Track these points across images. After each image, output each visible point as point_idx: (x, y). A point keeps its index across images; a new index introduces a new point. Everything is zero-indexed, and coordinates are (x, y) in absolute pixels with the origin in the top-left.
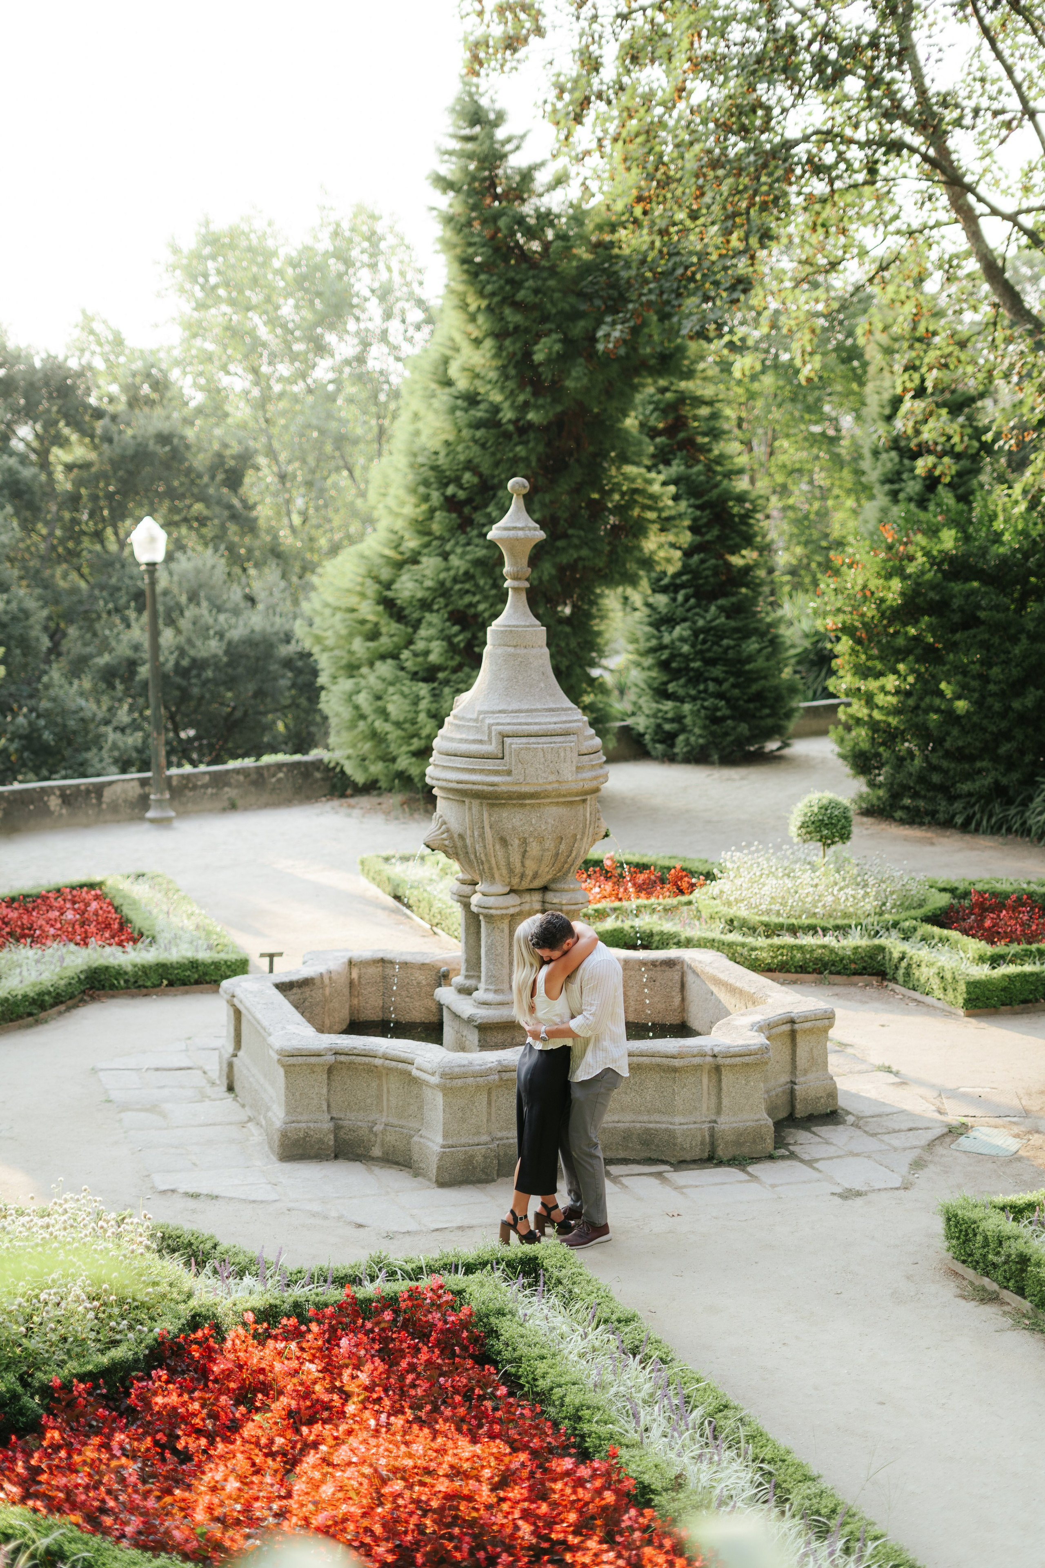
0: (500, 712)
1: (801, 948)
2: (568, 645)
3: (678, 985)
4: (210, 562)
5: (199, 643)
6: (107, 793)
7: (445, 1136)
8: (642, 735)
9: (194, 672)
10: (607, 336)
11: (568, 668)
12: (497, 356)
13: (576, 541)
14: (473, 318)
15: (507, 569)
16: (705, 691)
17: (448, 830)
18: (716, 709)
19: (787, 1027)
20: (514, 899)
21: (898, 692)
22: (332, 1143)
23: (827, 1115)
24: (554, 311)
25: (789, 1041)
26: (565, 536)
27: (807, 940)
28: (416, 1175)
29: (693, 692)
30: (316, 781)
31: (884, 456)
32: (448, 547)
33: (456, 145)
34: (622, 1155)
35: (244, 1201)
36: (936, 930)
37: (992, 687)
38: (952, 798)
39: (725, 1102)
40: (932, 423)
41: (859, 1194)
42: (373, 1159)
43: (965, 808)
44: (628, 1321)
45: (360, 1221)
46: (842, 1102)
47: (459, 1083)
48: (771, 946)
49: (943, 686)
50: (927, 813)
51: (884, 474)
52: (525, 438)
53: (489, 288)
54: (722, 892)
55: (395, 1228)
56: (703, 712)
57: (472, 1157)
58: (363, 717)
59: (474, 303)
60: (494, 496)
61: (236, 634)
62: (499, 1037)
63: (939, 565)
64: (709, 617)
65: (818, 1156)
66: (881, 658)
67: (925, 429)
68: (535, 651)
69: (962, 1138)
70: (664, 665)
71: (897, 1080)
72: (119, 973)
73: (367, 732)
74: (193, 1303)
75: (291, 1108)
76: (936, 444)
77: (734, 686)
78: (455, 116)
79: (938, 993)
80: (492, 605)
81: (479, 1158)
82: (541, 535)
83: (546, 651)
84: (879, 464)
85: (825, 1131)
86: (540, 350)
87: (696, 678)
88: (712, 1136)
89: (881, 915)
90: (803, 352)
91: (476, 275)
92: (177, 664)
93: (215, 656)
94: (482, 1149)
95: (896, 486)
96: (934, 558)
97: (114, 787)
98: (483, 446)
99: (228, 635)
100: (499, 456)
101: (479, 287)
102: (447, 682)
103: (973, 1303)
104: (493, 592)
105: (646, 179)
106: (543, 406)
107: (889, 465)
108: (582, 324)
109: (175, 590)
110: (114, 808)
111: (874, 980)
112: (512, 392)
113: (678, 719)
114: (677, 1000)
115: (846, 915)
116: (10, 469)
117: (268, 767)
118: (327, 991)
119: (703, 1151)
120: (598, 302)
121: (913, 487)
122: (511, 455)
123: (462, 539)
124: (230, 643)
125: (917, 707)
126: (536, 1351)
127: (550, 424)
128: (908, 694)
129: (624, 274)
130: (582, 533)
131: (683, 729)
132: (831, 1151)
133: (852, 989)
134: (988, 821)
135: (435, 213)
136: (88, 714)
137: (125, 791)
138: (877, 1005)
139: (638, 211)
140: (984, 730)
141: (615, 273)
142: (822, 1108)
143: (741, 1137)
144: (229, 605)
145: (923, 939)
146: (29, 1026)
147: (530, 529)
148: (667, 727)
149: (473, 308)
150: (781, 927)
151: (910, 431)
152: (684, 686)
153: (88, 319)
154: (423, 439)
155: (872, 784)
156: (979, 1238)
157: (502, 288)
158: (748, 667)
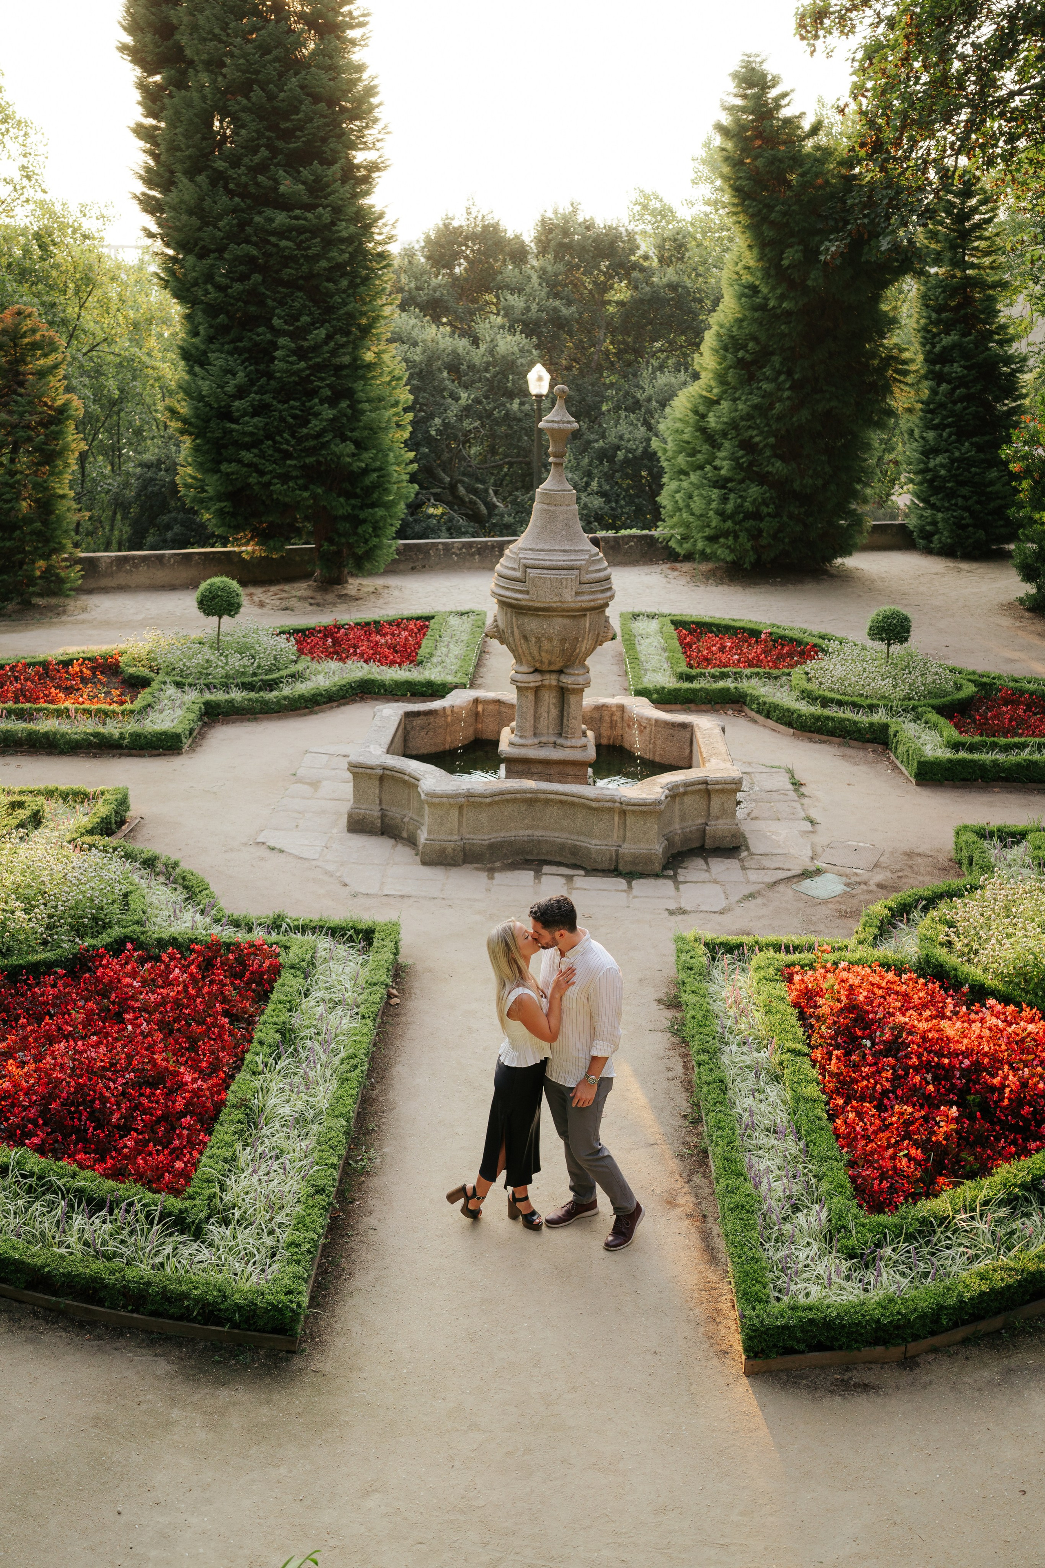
0: (530, 550)
7: (429, 833)
8: (911, 532)
10: (828, 250)
12: (760, 260)
15: (550, 450)
16: (956, 505)
17: (497, 626)
18: (963, 519)
19: (698, 788)
20: (537, 677)
22: (379, 825)
23: (730, 849)
24: (797, 229)
25: (706, 796)
27: (844, 714)
28: (415, 854)
29: (947, 505)
33: (739, 102)
34: (558, 859)
35: (297, 857)
36: (937, 717)
39: (628, 834)
41: (684, 912)
42: (403, 838)
45: (347, 881)
47: (437, 800)
53: (753, 210)
54: (812, 669)
55: (362, 890)
56: (952, 520)
57: (445, 849)
58: (680, 510)
62: (519, 767)
64: (963, 450)
65: (688, 879)
69: (808, 881)
70: (931, 482)
71: (809, 829)
72: (382, 685)
73: (680, 520)
75: (357, 799)
77: (978, 502)
78: (736, 80)
79: (906, 765)
80: (765, 439)
81: (450, 850)
82: (575, 425)
85: (716, 861)
86: (787, 258)
87: (951, 495)
88: (617, 855)
94: (452, 844)
98: (761, 324)
103: (662, 1007)
104: (766, 429)
106: (795, 298)
108: (817, 238)
111: (880, 748)
112: (774, 286)
113: (934, 523)
115: (880, 698)
117: (623, 537)
118: (449, 719)
120: (831, 223)
123: (747, 389)
127: (800, 311)
130: (834, 389)
131: (938, 531)
132: (704, 876)
141: (846, 201)
142: (727, 844)
143: (636, 859)
145: (924, 722)
146: (305, 715)
148: (928, 528)
150: (832, 700)
152: (942, 499)
157: (760, 211)
158: (988, 489)
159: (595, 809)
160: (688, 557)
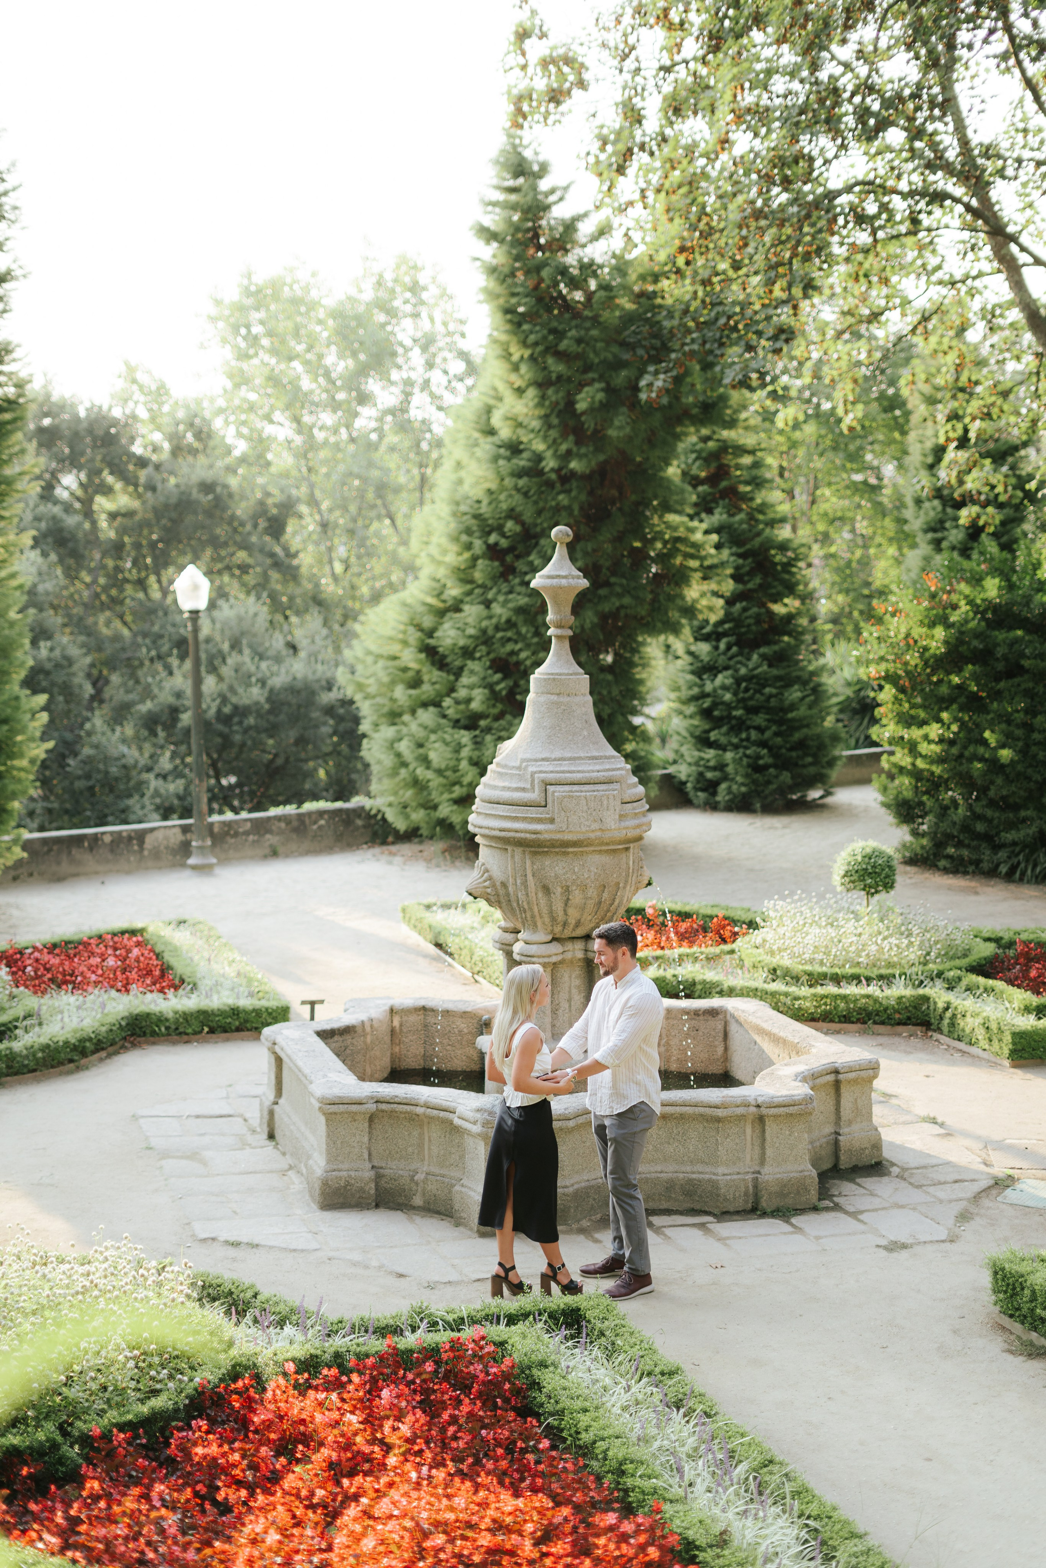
0: (543, 760)
1: (844, 997)
2: (610, 692)
3: (721, 1035)
4: (252, 610)
5: (240, 690)
6: (149, 840)
8: (685, 783)
9: (236, 719)
10: (650, 385)
11: (610, 716)
12: (540, 405)
13: (618, 589)
14: (516, 368)
15: (550, 617)
16: (748, 739)
17: (490, 878)
18: (759, 757)
19: (831, 1078)
20: (556, 948)
21: (941, 741)
22: (373, 1192)
23: (872, 1166)
24: (596, 361)
25: (833, 1092)
26: (607, 584)
27: (851, 990)
28: (457, 1225)
29: (735, 740)
30: (357, 828)
31: (927, 505)
32: (490, 596)
33: (500, 196)
34: (664, 1205)
35: (285, 1249)
36: (981, 980)
37: (1036, 736)
38: (996, 848)
39: (769, 1152)
40: (975, 473)
41: (904, 1246)
42: (413, 1208)
43: (1009, 857)
44: (671, 1374)
45: (401, 1270)
46: (887, 1153)
48: (815, 995)
49: (987, 734)
50: (971, 862)
51: (927, 523)
52: (567, 486)
53: (532, 338)
54: (764, 941)
55: (436, 1278)
56: (745, 760)
58: (405, 765)
59: (517, 352)
60: (537, 544)
61: (278, 681)
63: (983, 613)
64: (751, 665)
65: (862, 1208)
66: (924, 707)
67: (969, 479)
68: (577, 699)
69: (1008, 1191)
70: (706, 714)
71: (942, 1131)
72: (160, 1019)
73: (409, 779)
74: (234, 1352)
75: (332, 1156)
76: (979, 493)
77: (776, 734)
78: (498, 167)
79: (984, 1044)
80: (533, 654)
82: (584, 583)
83: (590, 699)
84: (922, 512)
85: (870, 1182)
86: (583, 399)
87: (739, 726)
88: (756, 1187)
89: (925, 964)
90: (845, 402)
91: (519, 325)
92: (219, 711)
93: (257, 703)
95: (939, 535)
96: (978, 606)
97: (156, 834)
98: (526, 495)
99: (270, 683)
100: (541, 504)
101: (522, 336)
102: (488, 730)
103: (1021, 1358)
104: (535, 640)
105: (689, 229)
106: (586, 455)
107: (932, 514)
108: (624, 373)
109: (218, 638)
110: (156, 855)
111: (919, 1031)
112: (555, 441)
113: (721, 767)
114: (720, 1050)
115: (890, 965)
116: (54, 518)
117: (310, 814)
118: (369, 1039)
119: (746, 1202)
120: (640, 352)
121: (955, 536)
122: (553, 503)
123: (505, 587)
124: (271, 691)
125: (961, 756)
126: (578, 1404)
127: (593, 472)
128: (952, 743)
129: (667, 324)
130: (624, 581)
131: (725, 778)
132: (876, 1202)
133: (897, 1039)
134: (1033, 870)
135: (478, 263)
136: (130, 761)
137: (166, 838)
138: (921, 1055)
139: (681, 261)
140: (1029, 779)
141: (658, 322)
142: (866, 1160)
143: (785, 1188)
144: (270, 653)
145: (968, 989)
146: (70, 1073)
147: (573, 577)
148: (709, 775)
149: (516, 357)
150: (824, 976)
151: (954, 481)
152: (727, 734)
153: (131, 369)
154: (466, 488)
155: (915, 833)
156: (1027, 1292)
157: (545, 338)
158: (790, 715)
159: (718, 1120)
160: (411, 835)
